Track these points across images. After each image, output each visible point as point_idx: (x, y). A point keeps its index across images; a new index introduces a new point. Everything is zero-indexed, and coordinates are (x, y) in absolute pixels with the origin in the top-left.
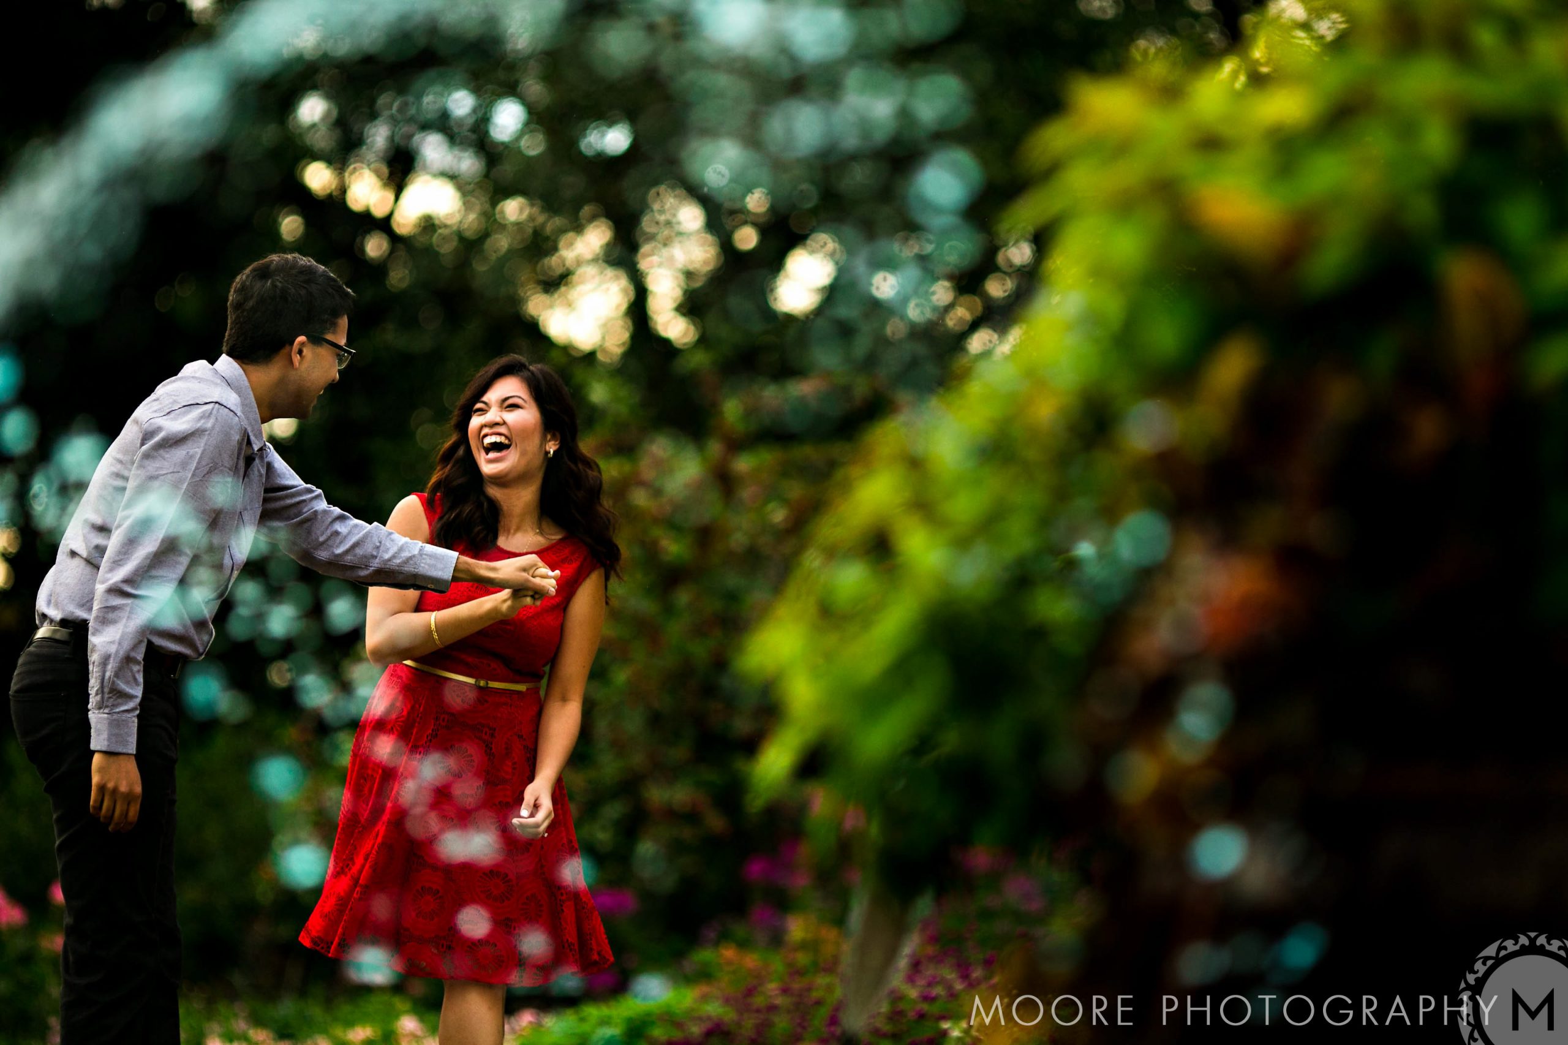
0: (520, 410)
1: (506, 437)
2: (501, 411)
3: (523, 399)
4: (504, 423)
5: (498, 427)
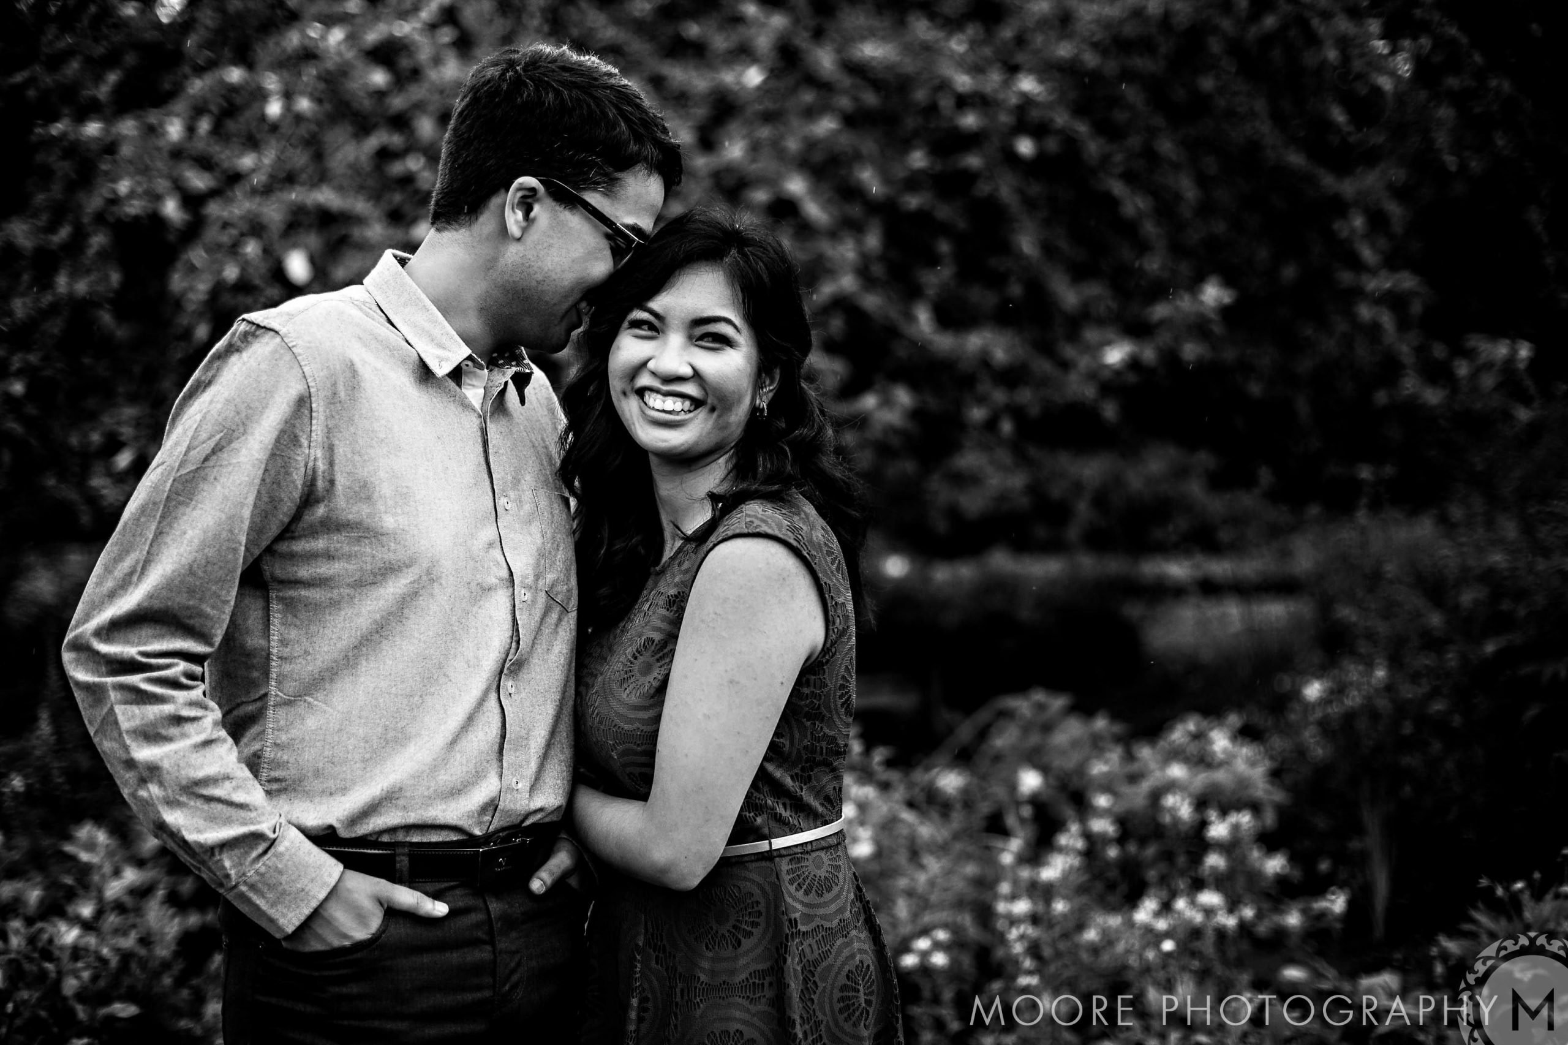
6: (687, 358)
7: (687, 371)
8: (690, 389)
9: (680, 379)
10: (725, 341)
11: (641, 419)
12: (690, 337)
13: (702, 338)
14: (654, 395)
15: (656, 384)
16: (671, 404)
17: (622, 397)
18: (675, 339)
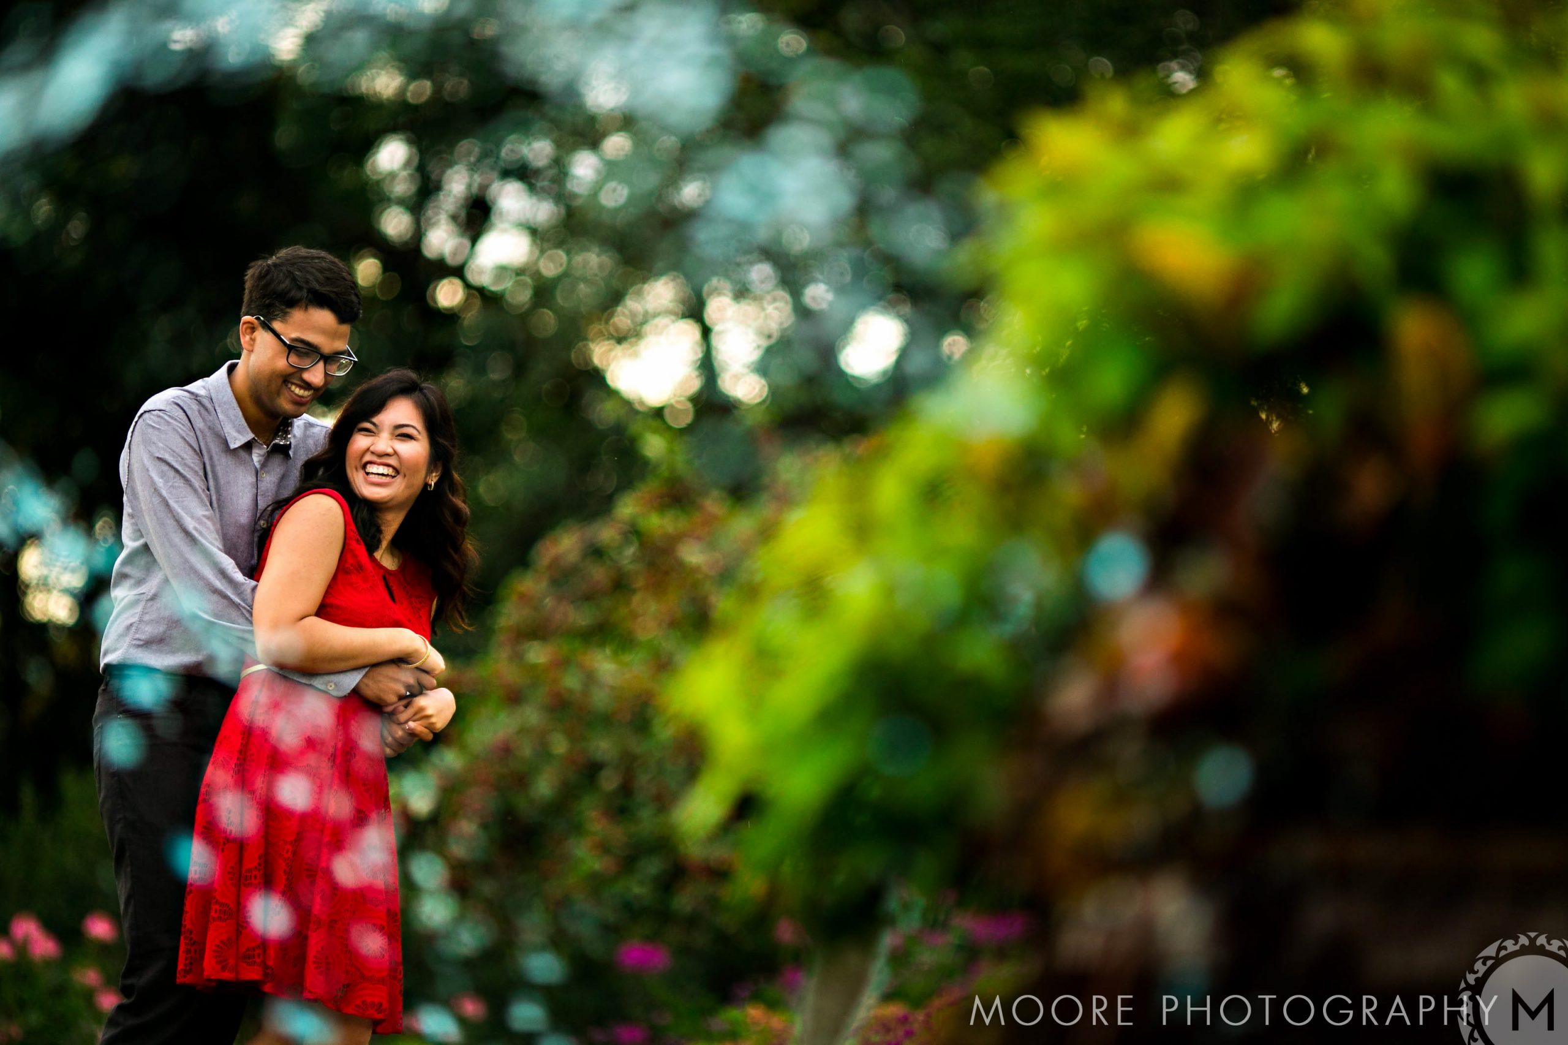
0: (413, 442)
1: (394, 468)
2: (391, 439)
3: (418, 431)
4: (396, 453)
5: (388, 457)
6: (390, 443)
7: (390, 450)
8: (392, 461)
9: (388, 455)
10: (409, 437)
11: (365, 484)
12: (392, 434)
13: (399, 435)
14: (373, 465)
15: (375, 459)
16: (382, 470)
17: (354, 470)
18: (385, 435)
